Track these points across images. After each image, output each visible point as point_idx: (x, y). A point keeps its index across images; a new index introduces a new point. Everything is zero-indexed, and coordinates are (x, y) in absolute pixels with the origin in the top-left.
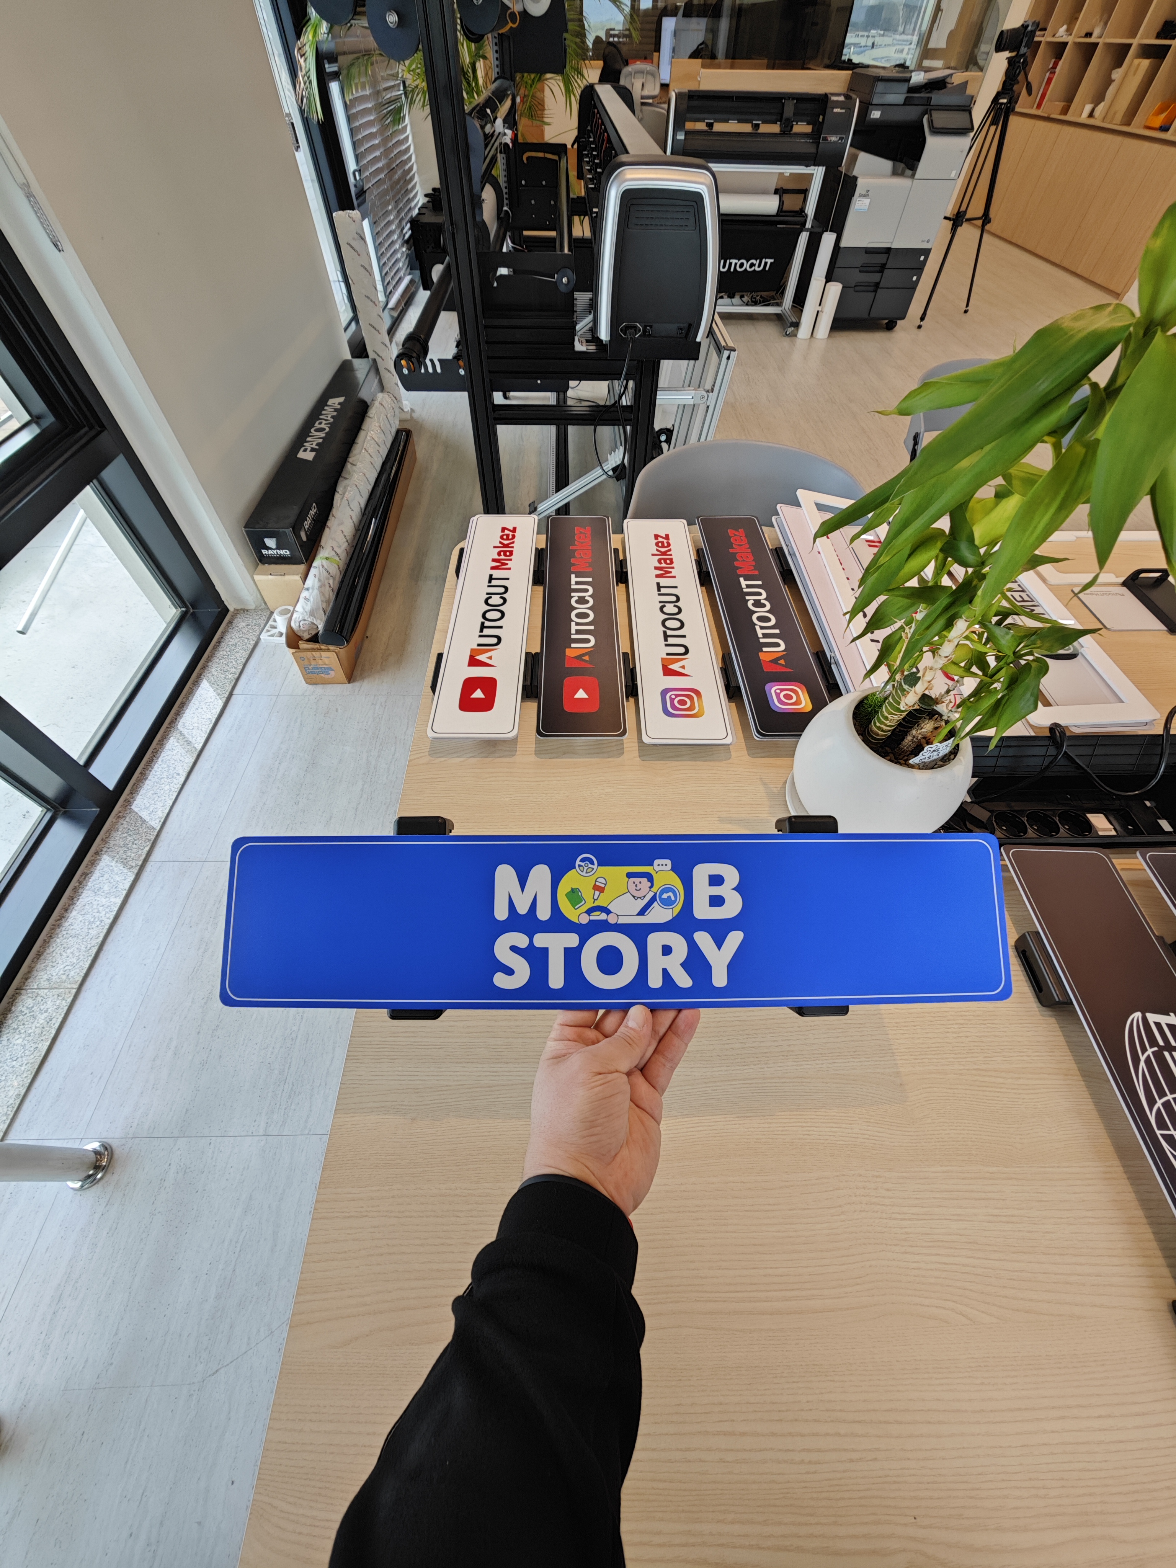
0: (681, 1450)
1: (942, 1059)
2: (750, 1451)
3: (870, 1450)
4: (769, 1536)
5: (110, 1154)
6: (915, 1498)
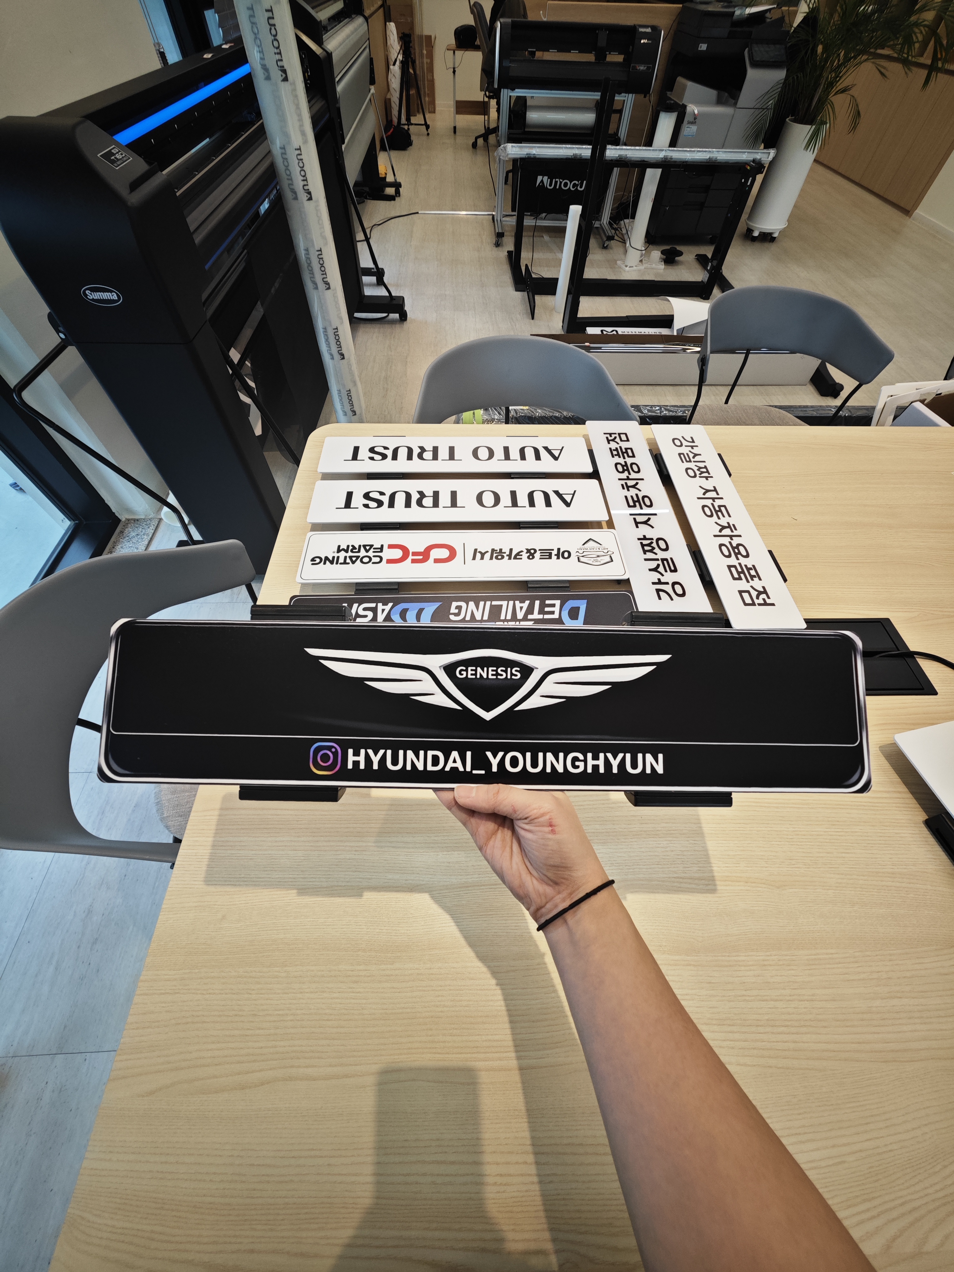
0: (403, 1175)
1: (650, 868)
2: (455, 1175)
3: (548, 1175)
4: (462, 1240)
6: (578, 1211)
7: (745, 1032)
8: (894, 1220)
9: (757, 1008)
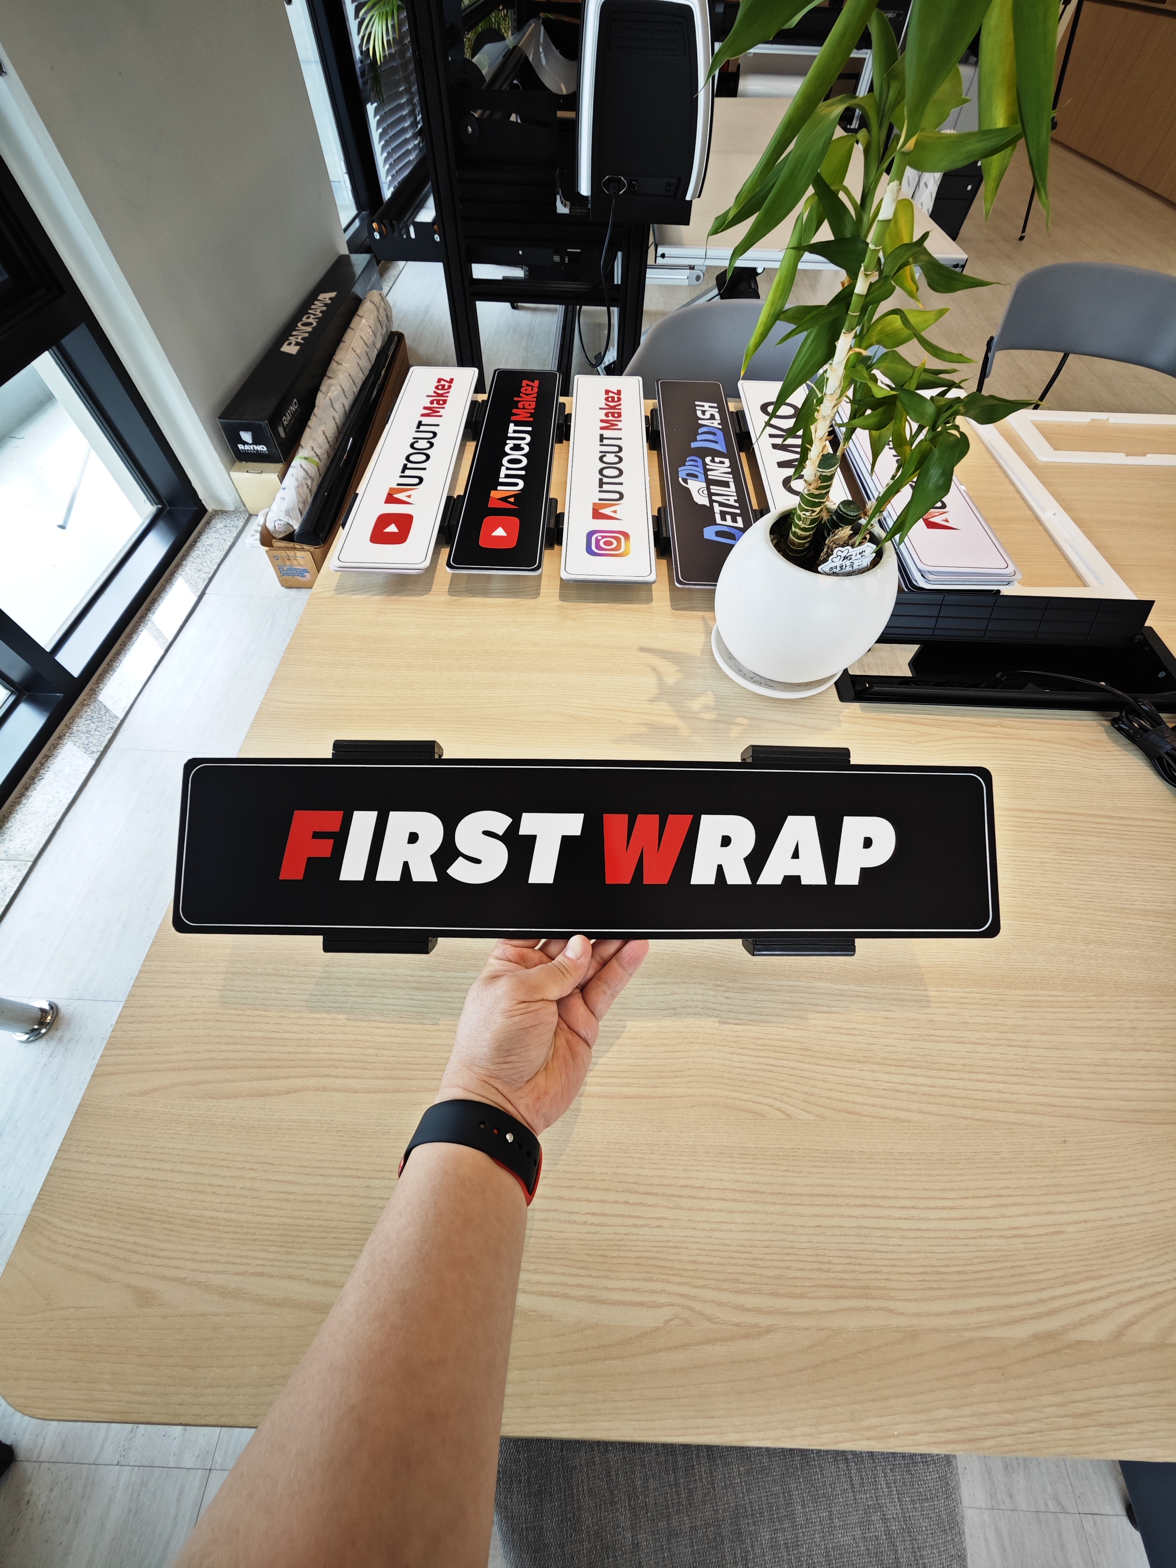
5: (55, 1013)
6: (695, 1262)
7: (932, 1077)
8: (1128, 1304)
9: (949, 1051)
